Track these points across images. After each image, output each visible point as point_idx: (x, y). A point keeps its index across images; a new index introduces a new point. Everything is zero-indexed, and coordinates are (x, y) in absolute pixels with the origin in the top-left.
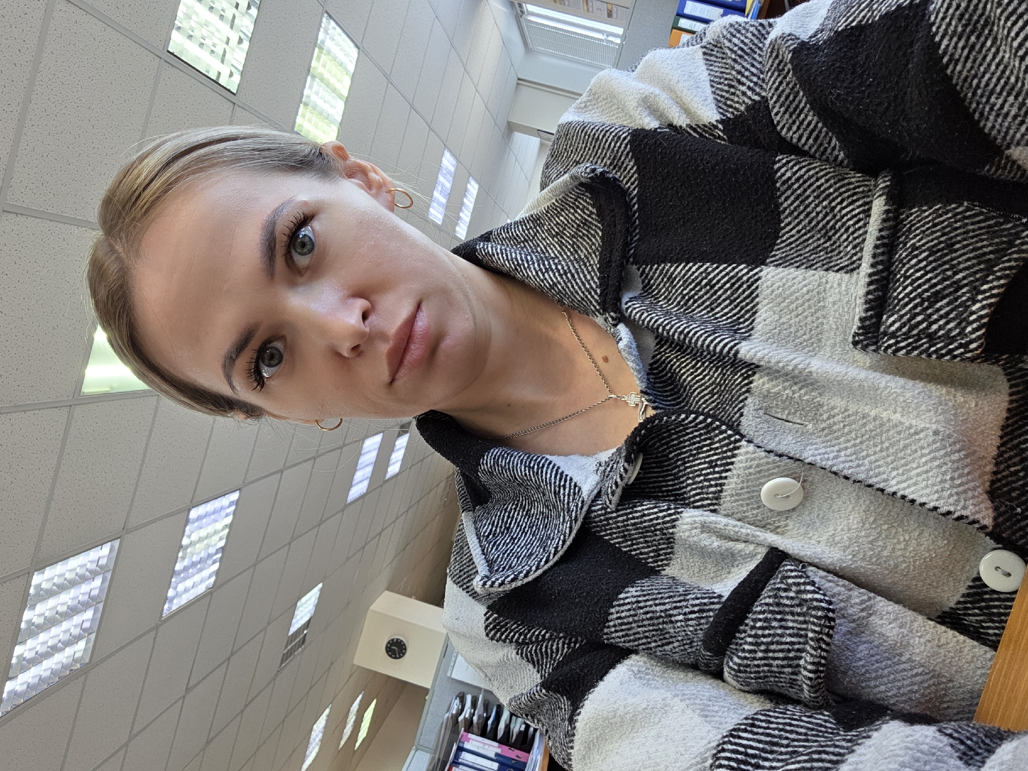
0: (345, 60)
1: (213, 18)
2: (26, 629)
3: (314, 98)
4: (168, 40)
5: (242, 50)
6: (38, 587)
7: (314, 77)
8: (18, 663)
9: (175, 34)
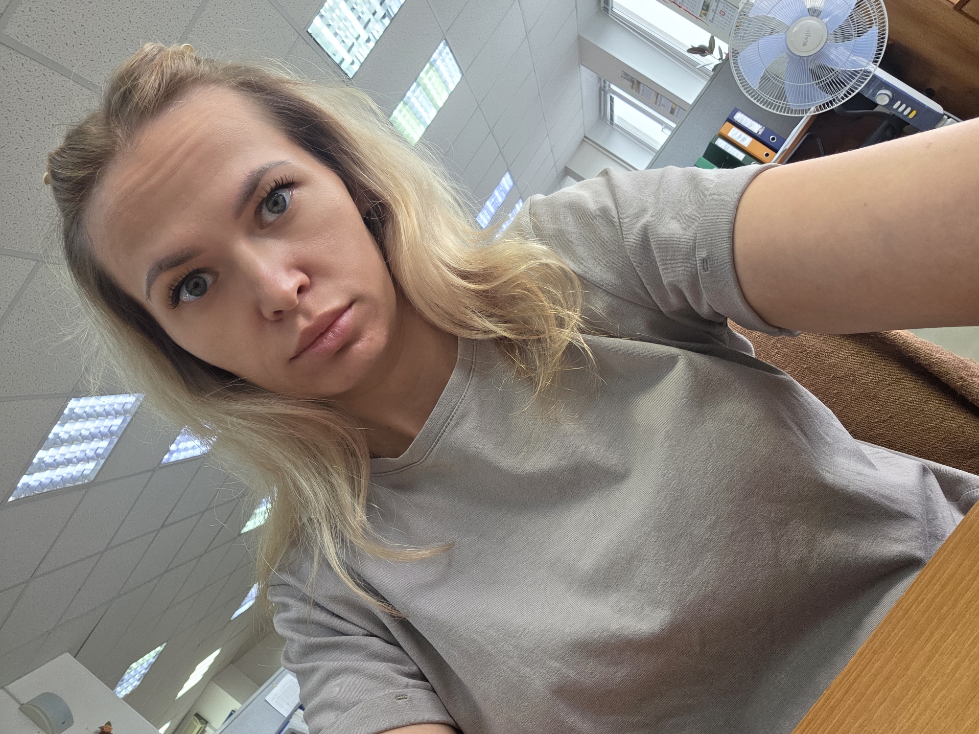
0: (448, 79)
1: (352, 17)
2: (53, 440)
3: (413, 100)
4: (310, 22)
5: (367, 47)
6: (72, 410)
7: (418, 85)
8: (38, 463)
9: (317, 20)
